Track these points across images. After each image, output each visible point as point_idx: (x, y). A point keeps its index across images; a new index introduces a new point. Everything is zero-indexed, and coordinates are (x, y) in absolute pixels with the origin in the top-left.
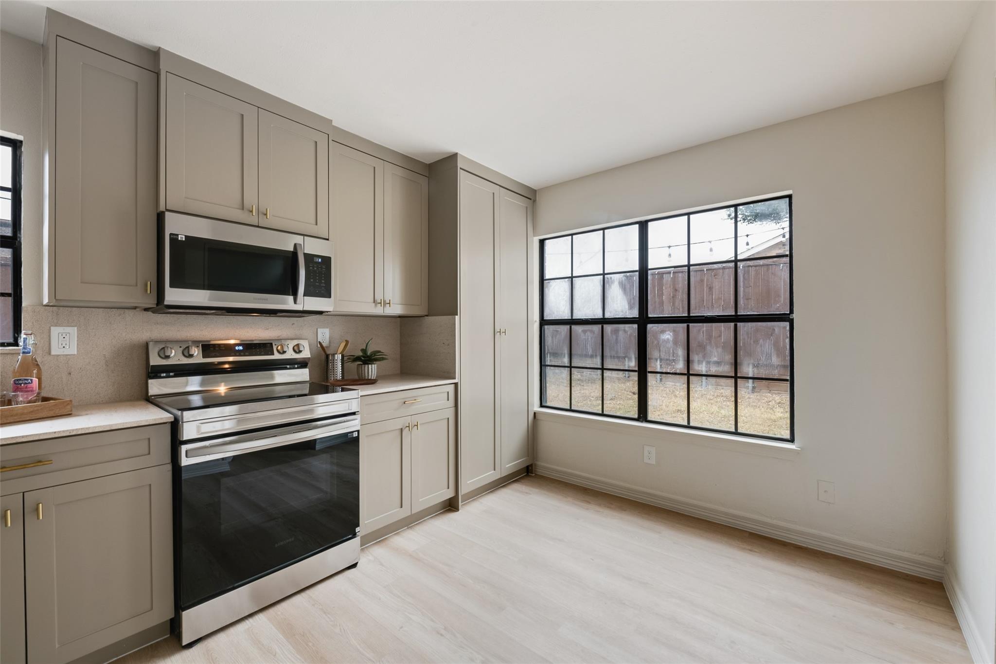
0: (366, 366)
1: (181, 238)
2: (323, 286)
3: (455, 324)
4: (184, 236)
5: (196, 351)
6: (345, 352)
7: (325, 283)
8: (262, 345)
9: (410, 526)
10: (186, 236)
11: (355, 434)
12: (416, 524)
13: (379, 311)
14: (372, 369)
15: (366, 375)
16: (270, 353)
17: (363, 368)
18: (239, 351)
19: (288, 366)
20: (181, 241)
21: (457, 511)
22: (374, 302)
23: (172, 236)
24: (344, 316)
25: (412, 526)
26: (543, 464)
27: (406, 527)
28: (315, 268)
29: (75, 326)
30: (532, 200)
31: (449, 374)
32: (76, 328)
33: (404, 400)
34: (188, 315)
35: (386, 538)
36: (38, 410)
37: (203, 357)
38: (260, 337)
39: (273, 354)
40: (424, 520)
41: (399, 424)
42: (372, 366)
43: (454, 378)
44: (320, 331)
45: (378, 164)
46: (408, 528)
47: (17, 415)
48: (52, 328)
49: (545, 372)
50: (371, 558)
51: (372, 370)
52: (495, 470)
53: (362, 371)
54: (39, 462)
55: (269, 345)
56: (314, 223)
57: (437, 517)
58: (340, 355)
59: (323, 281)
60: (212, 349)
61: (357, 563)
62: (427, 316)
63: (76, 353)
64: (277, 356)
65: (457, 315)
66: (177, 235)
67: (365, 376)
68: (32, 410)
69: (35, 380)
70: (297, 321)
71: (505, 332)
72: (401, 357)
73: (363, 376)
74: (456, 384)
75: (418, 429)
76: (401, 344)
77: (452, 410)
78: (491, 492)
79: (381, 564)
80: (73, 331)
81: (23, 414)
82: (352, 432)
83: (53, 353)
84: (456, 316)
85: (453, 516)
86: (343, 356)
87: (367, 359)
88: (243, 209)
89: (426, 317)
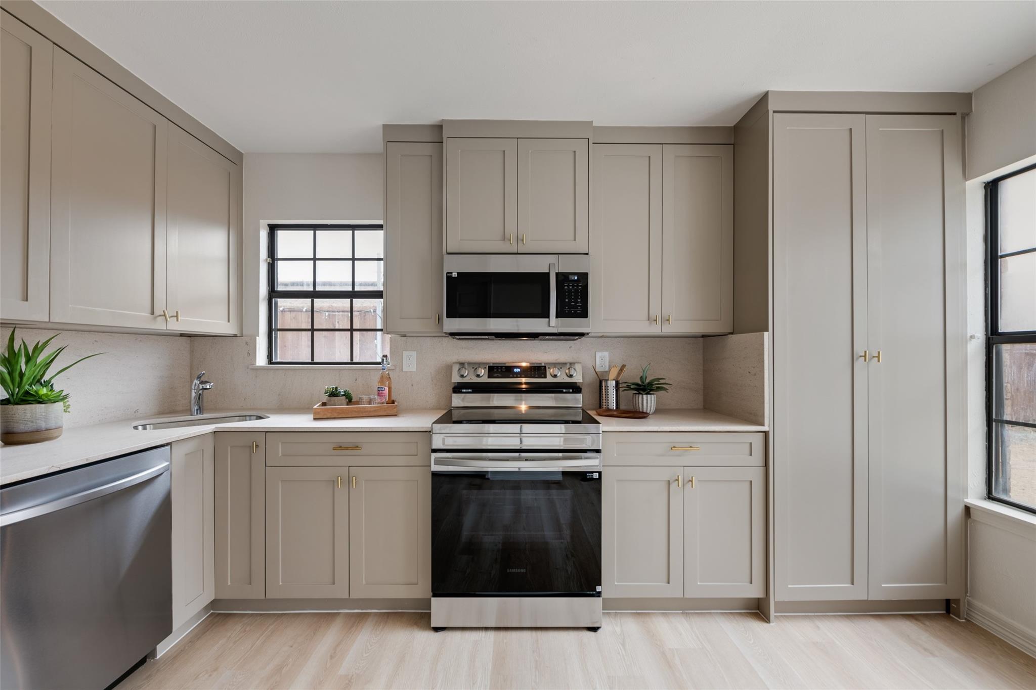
0: (640, 396)
1: (455, 275)
2: (579, 306)
3: (763, 344)
4: (456, 273)
5: (482, 372)
6: (620, 378)
7: (581, 302)
8: (537, 368)
9: (686, 611)
10: (458, 273)
11: (596, 476)
12: (696, 613)
13: (655, 330)
14: (647, 400)
15: (640, 406)
16: (543, 376)
17: (637, 398)
18: (517, 373)
19: (564, 390)
20: (455, 277)
21: (766, 622)
22: (649, 320)
23: (448, 275)
24: (619, 337)
25: (689, 613)
26: (986, 608)
27: (681, 612)
28: (571, 287)
29: (415, 351)
30: (959, 116)
31: (755, 418)
32: (415, 352)
33: (672, 445)
34: (483, 341)
35: (649, 613)
36: (378, 410)
37: (488, 378)
38: (539, 360)
39: (545, 377)
40: (710, 613)
41: (666, 474)
42: (647, 397)
43: (762, 424)
44: (598, 355)
45: (655, 151)
46: (682, 613)
47: (367, 412)
48: (404, 352)
49: (1002, 435)
50: (618, 629)
51: (648, 402)
52: (853, 584)
53: (636, 401)
54: (357, 447)
55: (543, 368)
56: (573, 239)
57: (732, 617)
58: (614, 381)
59: (579, 300)
60: (495, 370)
61: (598, 628)
62: (732, 333)
63: (415, 370)
64: (549, 379)
65: (767, 330)
66: (451, 273)
67: (639, 408)
68: (375, 409)
69: (387, 388)
70: (574, 344)
71: (878, 357)
72: (704, 387)
73: (637, 408)
74: (766, 433)
75: (692, 487)
76: (704, 371)
77: (760, 471)
78: (847, 616)
79: (623, 645)
80: (414, 354)
81: (370, 412)
82: (593, 472)
83: (404, 370)
84: (766, 334)
85: (757, 626)
86: (617, 383)
87: (644, 388)
88: (504, 240)
89: (730, 336)
